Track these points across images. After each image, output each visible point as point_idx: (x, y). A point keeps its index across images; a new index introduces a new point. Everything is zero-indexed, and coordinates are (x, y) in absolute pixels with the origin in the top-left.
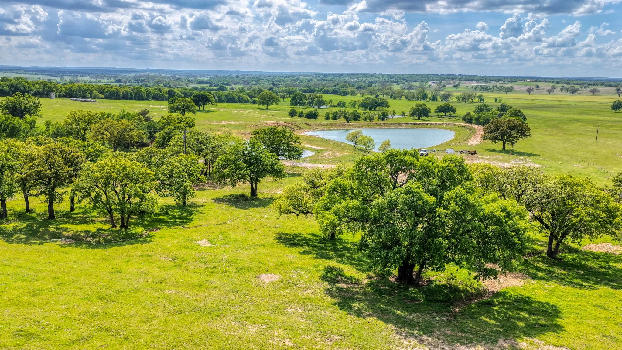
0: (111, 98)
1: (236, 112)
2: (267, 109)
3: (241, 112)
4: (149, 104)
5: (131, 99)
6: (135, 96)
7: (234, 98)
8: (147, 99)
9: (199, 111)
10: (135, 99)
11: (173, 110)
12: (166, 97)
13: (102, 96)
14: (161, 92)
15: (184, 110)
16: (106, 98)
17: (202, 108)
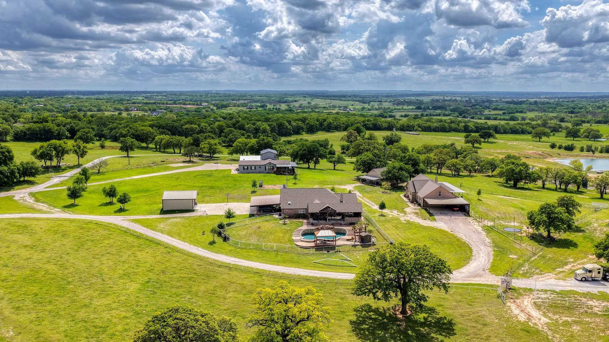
0: (425, 131)
1: (511, 143)
2: (539, 141)
3: (515, 143)
4: (451, 136)
5: (438, 131)
6: (441, 130)
7: (518, 130)
8: (449, 131)
9: (485, 142)
10: (441, 132)
11: (467, 142)
12: (462, 130)
13: (420, 129)
14: (459, 126)
15: (474, 143)
16: (422, 131)
17: (486, 140)
